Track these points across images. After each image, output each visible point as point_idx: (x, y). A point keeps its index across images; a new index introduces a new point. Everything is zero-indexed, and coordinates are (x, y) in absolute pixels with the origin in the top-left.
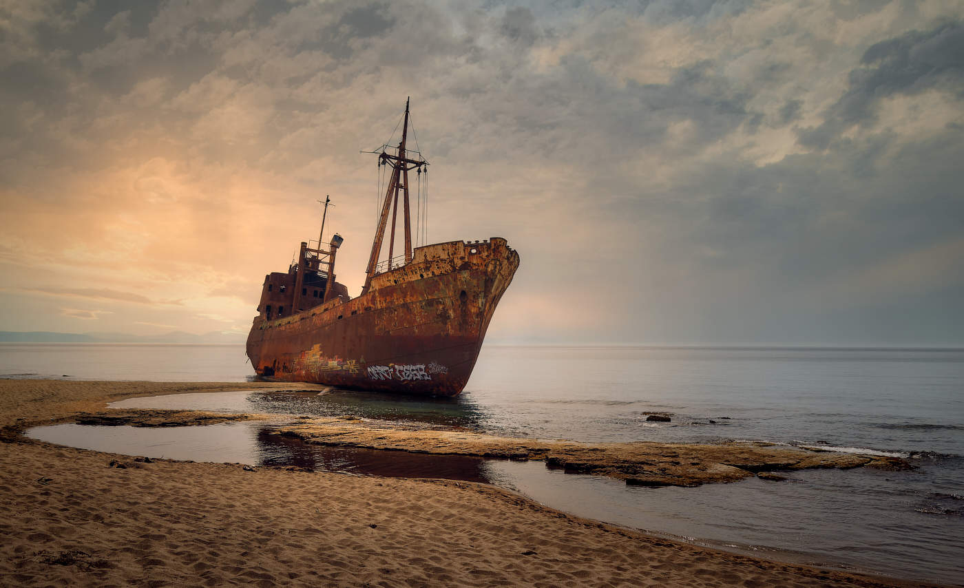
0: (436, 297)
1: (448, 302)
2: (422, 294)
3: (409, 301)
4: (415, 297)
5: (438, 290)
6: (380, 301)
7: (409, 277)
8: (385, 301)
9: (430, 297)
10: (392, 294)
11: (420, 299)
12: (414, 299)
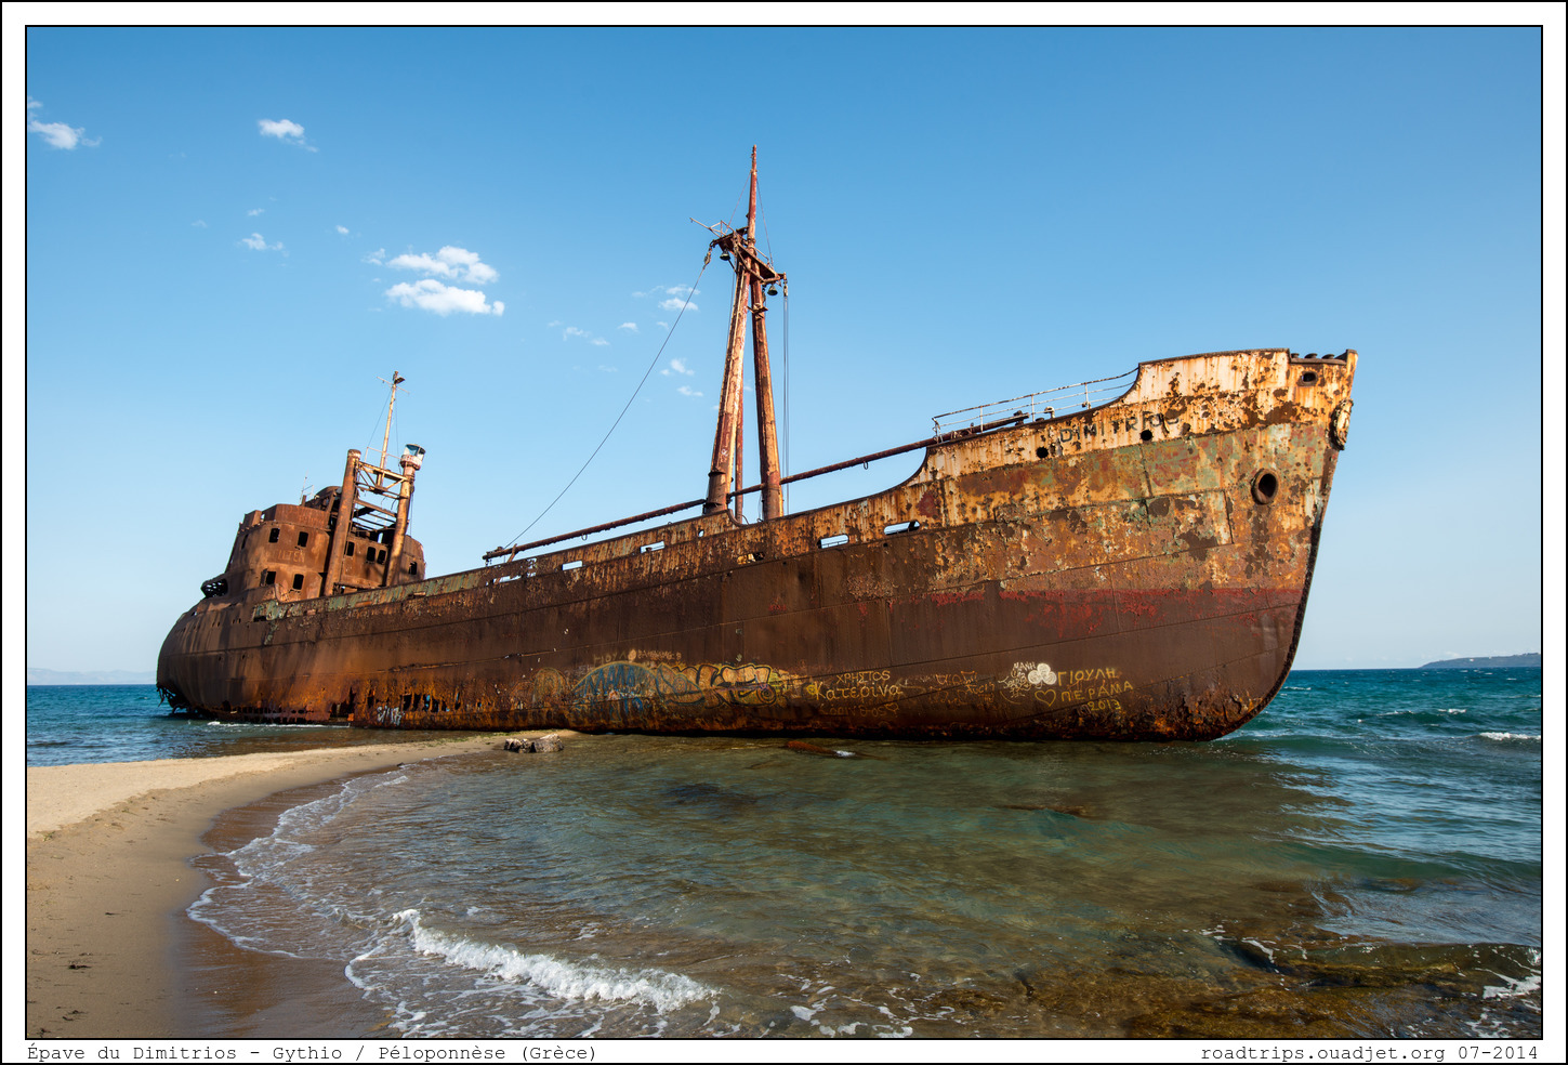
0: (1179, 491)
1: (1216, 503)
2: (1133, 483)
3: (1082, 502)
4: (1108, 490)
5: (1192, 473)
6: (962, 506)
7: (1099, 437)
8: (985, 505)
9: (1158, 491)
10: (1019, 485)
11: (1126, 495)
12: (1100, 497)
